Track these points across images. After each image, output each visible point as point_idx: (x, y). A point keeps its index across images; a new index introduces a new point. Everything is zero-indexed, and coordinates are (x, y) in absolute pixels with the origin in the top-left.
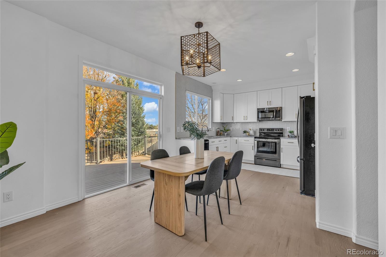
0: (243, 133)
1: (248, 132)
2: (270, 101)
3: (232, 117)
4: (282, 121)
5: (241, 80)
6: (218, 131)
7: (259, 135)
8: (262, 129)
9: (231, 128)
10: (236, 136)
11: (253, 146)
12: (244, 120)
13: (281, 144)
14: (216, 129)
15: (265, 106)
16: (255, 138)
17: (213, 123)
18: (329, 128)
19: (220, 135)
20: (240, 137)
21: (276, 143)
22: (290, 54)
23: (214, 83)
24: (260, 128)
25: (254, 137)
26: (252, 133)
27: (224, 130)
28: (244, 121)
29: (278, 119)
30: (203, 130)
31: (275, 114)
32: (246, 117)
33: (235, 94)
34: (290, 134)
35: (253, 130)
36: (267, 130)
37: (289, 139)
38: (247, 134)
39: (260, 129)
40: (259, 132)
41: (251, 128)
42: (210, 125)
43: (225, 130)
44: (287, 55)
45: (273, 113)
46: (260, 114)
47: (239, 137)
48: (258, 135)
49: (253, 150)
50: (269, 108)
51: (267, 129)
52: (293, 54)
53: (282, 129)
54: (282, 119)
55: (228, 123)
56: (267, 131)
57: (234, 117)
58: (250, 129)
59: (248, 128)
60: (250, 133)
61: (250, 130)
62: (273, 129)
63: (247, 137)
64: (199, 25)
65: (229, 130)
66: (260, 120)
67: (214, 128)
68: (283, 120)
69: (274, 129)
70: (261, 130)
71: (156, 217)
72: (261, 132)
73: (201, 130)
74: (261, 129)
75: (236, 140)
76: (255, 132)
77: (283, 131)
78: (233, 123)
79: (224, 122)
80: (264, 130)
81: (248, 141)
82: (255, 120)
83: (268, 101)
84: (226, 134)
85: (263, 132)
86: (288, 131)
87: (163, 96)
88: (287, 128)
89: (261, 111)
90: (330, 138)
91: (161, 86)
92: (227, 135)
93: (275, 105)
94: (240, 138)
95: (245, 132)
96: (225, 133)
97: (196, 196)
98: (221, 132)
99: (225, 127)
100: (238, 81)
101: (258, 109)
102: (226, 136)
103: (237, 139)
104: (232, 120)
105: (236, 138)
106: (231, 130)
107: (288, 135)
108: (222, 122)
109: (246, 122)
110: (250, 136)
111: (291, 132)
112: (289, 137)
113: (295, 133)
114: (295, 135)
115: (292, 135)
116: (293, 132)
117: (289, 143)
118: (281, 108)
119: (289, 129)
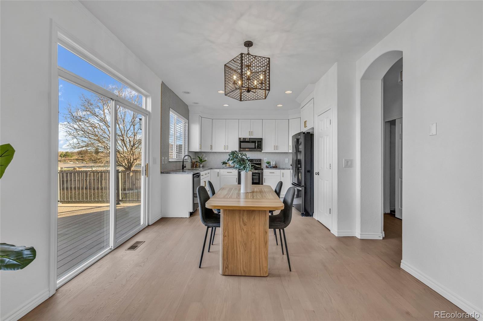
0: (223, 164)
2: (252, 132)
3: (211, 145)
5: (228, 105)
6: (194, 162)
10: (216, 168)
11: (237, 178)
13: (264, 175)
14: (192, 160)
15: (247, 136)
18: (344, 160)
19: (196, 167)
20: (223, 169)
21: (259, 174)
22: (289, 92)
23: (195, 103)
27: (199, 161)
28: (225, 151)
29: (259, 149)
30: (184, 160)
31: (256, 145)
32: (227, 147)
33: (214, 120)
34: (268, 165)
37: (271, 169)
38: (228, 165)
44: (286, 92)
45: (254, 144)
46: (242, 144)
47: (221, 168)
49: (236, 182)
50: (250, 139)
52: (291, 92)
53: (260, 160)
54: (262, 150)
55: (207, 152)
57: (213, 146)
63: (230, 168)
64: (248, 44)
65: (204, 161)
66: (242, 150)
68: (263, 152)
69: (253, 160)
71: (226, 268)
73: (182, 160)
75: (217, 172)
77: (261, 162)
79: (203, 151)
81: (231, 173)
83: (249, 132)
84: (201, 165)
86: (265, 161)
87: (149, 112)
89: (242, 141)
90: (345, 167)
91: (146, 97)
92: (202, 167)
93: (256, 135)
94: (221, 170)
97: (278, 229)
98: (197, 163)
100: (224, 105)
101: (240, 139)
103: (219, 171)
104: (211, 149)
105: (217, 170)
106: (207, 161)
107: (266, 166)
111: (268, 163)
112: (267, 167)
113: (272, 164)
114: (272, 165)
115: (269, 165)
116: (270, 162)
117: (270, 173)
118: (262, 139)
119: (266, 159)
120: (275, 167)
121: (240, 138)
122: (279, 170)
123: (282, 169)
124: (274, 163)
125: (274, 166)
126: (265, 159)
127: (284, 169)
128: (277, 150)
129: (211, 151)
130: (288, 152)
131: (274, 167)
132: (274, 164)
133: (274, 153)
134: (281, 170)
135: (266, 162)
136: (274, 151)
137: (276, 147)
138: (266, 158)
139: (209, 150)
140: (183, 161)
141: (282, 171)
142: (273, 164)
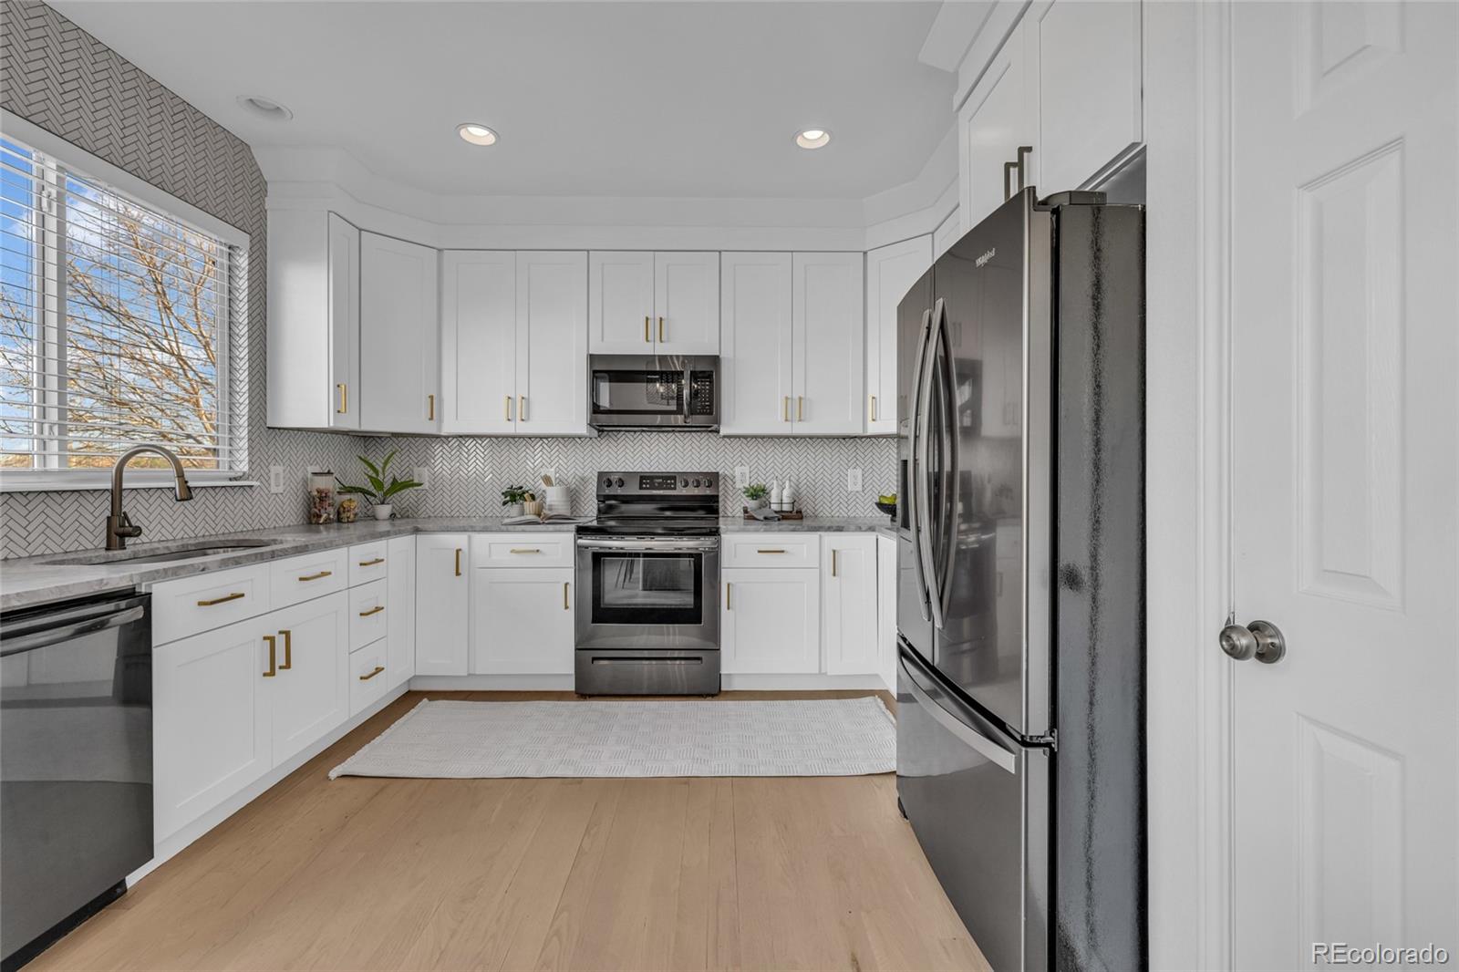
0: (505, 503)
1: (533, 497)
2: (661, 319)
3: (432, 397)
4: (722, 433)
6: (323, 496)
7: (596, 511)
8: (614, 478)
9: (423, 474)
10: (456, 524)
11: (566, 584)
12: (512, 423)
13: (724, 562)
14: (305, 481)
15: (628, 342)
16: (582, 531)
17: (268, 434)
19: (339, 520)
20: (485, 530)
21: (699, 557)
24: (602, 470)
25: (573, 527)
26: (554, 498)
27: (372, 489)
28: (509, 429)
29: (700, 419)
31: (686, 392)
32: (521, 405)
33: (448, 253)
34: (752, 504)
35: (560, 482)
36: (641, 483)
37: (767, 530)
38: (529, 506)
39: (601, 474)
40: (598, 496)
41: (551, 472)
42: (244, 444)
43: (378, 484)
45: (675, 385)
46: (605, 387)
47: (473, 529)
48: (589, 513)
49: (566, 608)
51: (641, 477)
53: (713, 479)
54: (718, 421)
56: (641, 488)
57: (441, 401)
58: (547, 480)
59: (533, 468)
60: (549, 500)
61: (544, 486)
62: (669, 479)
63: (530, 527)
65: (409, 484)
66: (604, 421)
67: (276, 469)
68: (722, 430)
69: (674, 478)
70: (610, 484)
72: (607, 492)
74: (605, 479)
75: (458, 551)
76: (573, 496)
77: (718, 487)
78: (438, 437)
79: (369, 425)
80: (621, 483)
81: (538, 551)
82: (576, 420)
83: (647, 319)
84: (384, 511)
85: (620, 492)
86: (736, 480)
88: (738, 470)
89: (607, 371)
92: (393, 516)
93: (683, 342)
94: (481, 539)
95: (514, 495)
96: (383, 503)
98: (347, 497)
99: (379, 466)
101: (592, 358)
102: (384, 526)
103: (463, 547)
104: (431, 419)
105: (458, 540)
106: (426, 486)
107: (746, 511)
108: (350, 423)
109: (520, 437)
110: (546, 519)
111: (758, 493)
112: (749, 516)
113: (774, 499)
114: (774, 507)
115: (761, 507)
116: (763, 490)
117: (759, 552)
118: (715, 360)
119: (743, 474)
120: (794, 517)
121: (591, 355)
122: (814, 536)
123: (829, 529)
124: (786, 493)
125: (786, 508)
126: (740, 472)
127: (840, 529)
128: (800, 420)
129: (433, 431)
130: (859, 432)
131: (784, 518)
132: (785, 500)
133: (787, 437)
134: (822, 533)
135: (747, 490)
136: (786, 429)
137: (797, 407)
138: (746, 469)
139: (416, 423)
140: (117, 494)
141: (832, 540)
142: (780, 496)
